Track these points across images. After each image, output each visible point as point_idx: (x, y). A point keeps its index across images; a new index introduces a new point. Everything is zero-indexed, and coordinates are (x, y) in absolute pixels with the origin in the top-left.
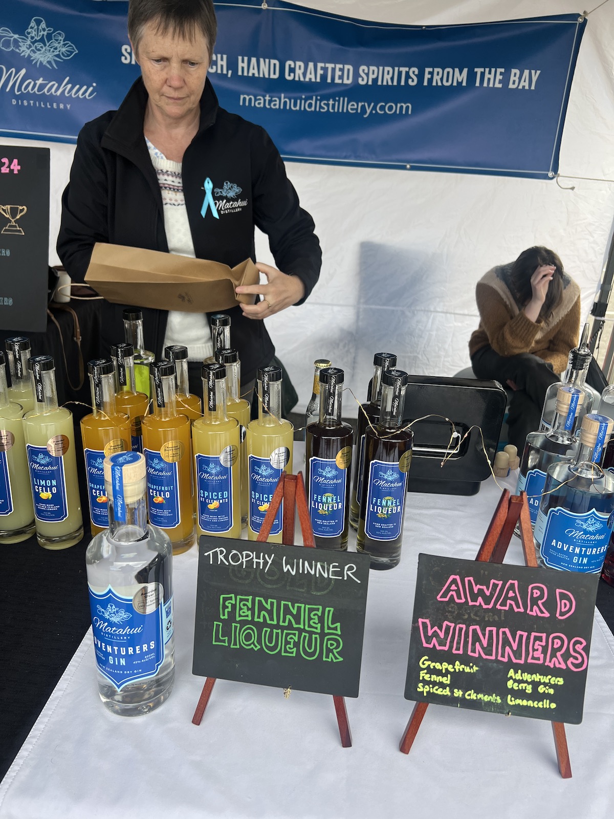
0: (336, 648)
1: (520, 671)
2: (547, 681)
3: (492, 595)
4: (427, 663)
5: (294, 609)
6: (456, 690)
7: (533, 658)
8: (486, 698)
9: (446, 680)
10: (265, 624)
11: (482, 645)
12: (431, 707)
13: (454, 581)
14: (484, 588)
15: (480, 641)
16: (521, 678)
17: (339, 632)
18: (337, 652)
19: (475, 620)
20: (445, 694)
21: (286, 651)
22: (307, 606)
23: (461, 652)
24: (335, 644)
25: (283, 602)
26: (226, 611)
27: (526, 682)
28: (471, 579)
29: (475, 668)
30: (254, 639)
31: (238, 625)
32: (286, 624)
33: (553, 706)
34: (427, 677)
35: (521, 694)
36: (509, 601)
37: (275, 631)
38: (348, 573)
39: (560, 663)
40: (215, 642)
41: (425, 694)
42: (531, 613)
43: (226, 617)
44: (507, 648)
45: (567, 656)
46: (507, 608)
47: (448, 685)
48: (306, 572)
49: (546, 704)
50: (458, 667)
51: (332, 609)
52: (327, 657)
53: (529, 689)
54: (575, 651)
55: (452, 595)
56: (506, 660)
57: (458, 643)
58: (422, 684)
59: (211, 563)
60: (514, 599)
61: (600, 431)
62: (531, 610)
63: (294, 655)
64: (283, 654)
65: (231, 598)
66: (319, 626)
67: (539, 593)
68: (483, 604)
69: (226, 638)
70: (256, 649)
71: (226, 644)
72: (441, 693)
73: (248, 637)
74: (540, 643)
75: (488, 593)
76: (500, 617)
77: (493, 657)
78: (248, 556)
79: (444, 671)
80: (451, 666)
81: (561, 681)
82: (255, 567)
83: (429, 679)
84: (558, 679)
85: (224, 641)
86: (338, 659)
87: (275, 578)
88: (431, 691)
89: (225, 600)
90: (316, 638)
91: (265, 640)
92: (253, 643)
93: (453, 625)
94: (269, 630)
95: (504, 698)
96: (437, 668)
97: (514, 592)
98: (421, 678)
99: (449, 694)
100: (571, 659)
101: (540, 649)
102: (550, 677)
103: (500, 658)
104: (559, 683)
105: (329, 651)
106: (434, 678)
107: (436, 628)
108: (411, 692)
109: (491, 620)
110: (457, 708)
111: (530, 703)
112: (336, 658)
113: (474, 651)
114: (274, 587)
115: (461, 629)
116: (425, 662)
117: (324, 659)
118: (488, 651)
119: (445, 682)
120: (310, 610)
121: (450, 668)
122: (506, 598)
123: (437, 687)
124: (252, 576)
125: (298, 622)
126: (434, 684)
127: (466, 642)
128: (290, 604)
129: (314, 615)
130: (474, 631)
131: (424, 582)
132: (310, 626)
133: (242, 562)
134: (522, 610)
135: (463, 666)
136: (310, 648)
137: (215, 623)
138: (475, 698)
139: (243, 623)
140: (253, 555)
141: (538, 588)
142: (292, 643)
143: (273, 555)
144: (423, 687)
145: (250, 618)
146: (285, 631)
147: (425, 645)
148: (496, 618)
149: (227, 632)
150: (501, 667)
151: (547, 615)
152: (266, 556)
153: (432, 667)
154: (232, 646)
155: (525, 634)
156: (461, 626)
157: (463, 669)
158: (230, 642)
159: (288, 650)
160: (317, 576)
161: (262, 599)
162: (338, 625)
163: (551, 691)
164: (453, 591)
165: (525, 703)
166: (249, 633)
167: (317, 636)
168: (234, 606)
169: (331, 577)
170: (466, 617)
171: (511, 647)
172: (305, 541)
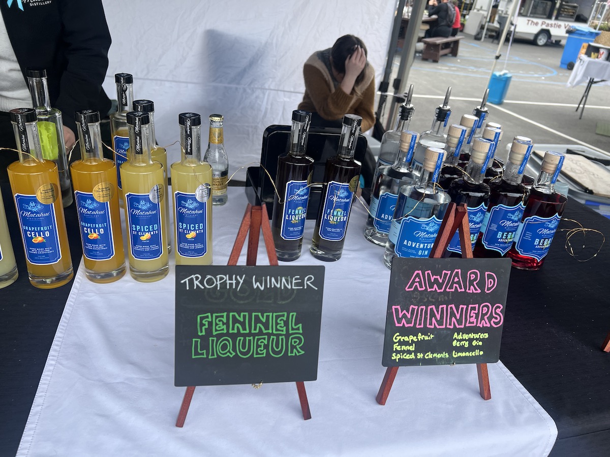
0: (298, 344)
1: (461, 333)
2: (478, 337)
3: (443, 281)
4: (398, 338)
5: (263, 318)
6: (418, 354)
7: (470, 323)
8: (439, 356)
9: (412, 348)
10: (239, 334)
11: (436, 319)
12: (401, 369)
13: (418, 275)
14: (438, 277)
15: (435, 316)
16: (462, 338)
17: (301, 331)
18: (299, 348)
19: (432, 302)
20: (411, 358)
21: (257, 353)
22: (275, 314)
23: (422, 326)
24: (298, 341)
25: (254, 314)
26: (204, 328)
27: (465, 340)
28: (430, 272)
29: (432, 336)
30: (230, 347)
31: (215, 339)
32: (257, 331)
33: (482, 353)
34: (399, 348)
35: (461, 349)
36: (455, 285)
37: (247, 338)
38: (307, 283)
39: (486, 323)
40: (195, 356)
41: (397, 361)
42: (469, 291)
43: (204, 333)
44: (453, 319)
45: (490, 319)
46: (453, 290)
47: (413, 351)
48: (273, 286)
49: (477, 353)
50: (420, 337)
51: (295, 314)
52: (292, 352)
53: (467, 344)
54: (496, 313)
55: (416, 285)
56: (452, 327)
57: (420, 320)
58: (395, 354)
59: (188, 288)
60: (458, 283)
61: (438, 159)
62: (469, 289)
63: (264, 355)
64: (255, 356)
65: (207, 317)
66: (284, 329)
67: (474, 276)
68: (437, 289)
69: (205, 351)
70: (231, 356)
71: (205, 356)
72: (409, 358)
73: (224, 347)
74: (475, 312)
75: (441, 281)
76: (448, 297)
77: (444, 327)
78: (221, 279)
79: (410, 342)
80: (415, 337)
81: (486, 335)
82: (228, 287)
83: (400, 349)
84: (485, 334)
85: (203, 354)
86: (300, 352)
87: (247, 294)
88: (402, 358)
89: (202, 319)
90: (282, 339)
91: (239, 347)
92: (229, 351)
93: (416, 307)
94: (242, 338)
95: (450, 354)
96: (406, 340)
97: (458, 278)
98: (394, 350)
99: (414, 357)
100: (493, 320)
101: (474, 315)
102: (480, 334)
103: (448, 326)
104: (486, 337)
105: (293, 347)
106: (404, 348)
107: (405, 311)
108: (387, 361)
109: (443, 300)
110: (419, 366)
111: (467, 354)
112: (299, 352)
113: (431, 324)
114: (246, 302)
115: (422, 310)
116: (397, 337)
117: (289, 355)
118: (440, 322)
119: (411, 350)
120: (277, 317)
121: (415, 339)
122: (453, 283)
123: (406, 354)
124: (226, 295)
125: (267, 328)
126: (403, 352)
127: (426, 319)
128: (260, 314)
129: (280, 320)
130: (432, 309)
131: (396, 278)
132: (277, 330)
133: (217, 285)
134: (463, 290)
135: (423, 336)
136: (277, 348)
137: (194, 340)
138: (432, 357)
139: (219, 336)
140: (226, 278)
141: (473, 273)
142: (262, 346)
143: (244, 276)
144: (396, 355)
145: (225, 331)
146: (256, 337)
147: (397, 325)
148: (446, 298)
149: (205, 346)
150: (449, 332)
151: (479, 291)
152: (238, 277)
153: (402, 340)
154: (210, 357)
155: (465, 307)
156: (422, 307)
157: (424, 338)
158: (208, 354)
159: (259, 352)
160: (283, 288)
161: (235, 314)
162: (300, 325)
163: (481, 343)
164: (416, 282)
165: (464, 354)
166: (225, 343)
167: (284, 337)
168: (210, 324)
169: (294, 287)
170: (426, 300)
171: (456, 317)
172: (270, 261)
